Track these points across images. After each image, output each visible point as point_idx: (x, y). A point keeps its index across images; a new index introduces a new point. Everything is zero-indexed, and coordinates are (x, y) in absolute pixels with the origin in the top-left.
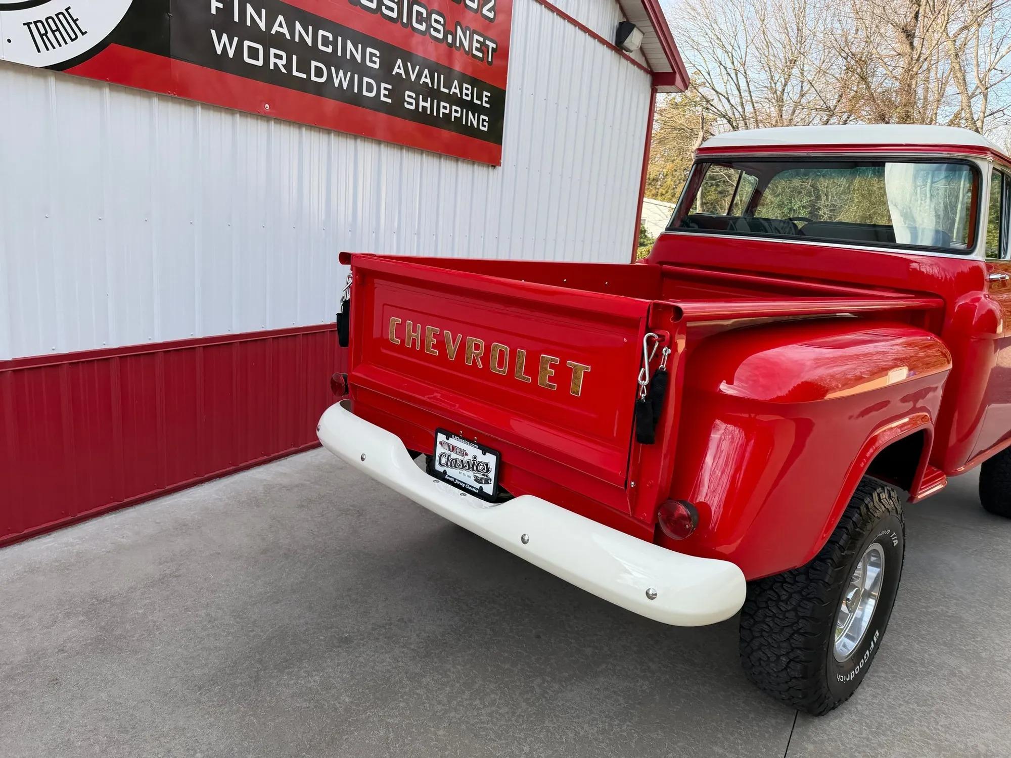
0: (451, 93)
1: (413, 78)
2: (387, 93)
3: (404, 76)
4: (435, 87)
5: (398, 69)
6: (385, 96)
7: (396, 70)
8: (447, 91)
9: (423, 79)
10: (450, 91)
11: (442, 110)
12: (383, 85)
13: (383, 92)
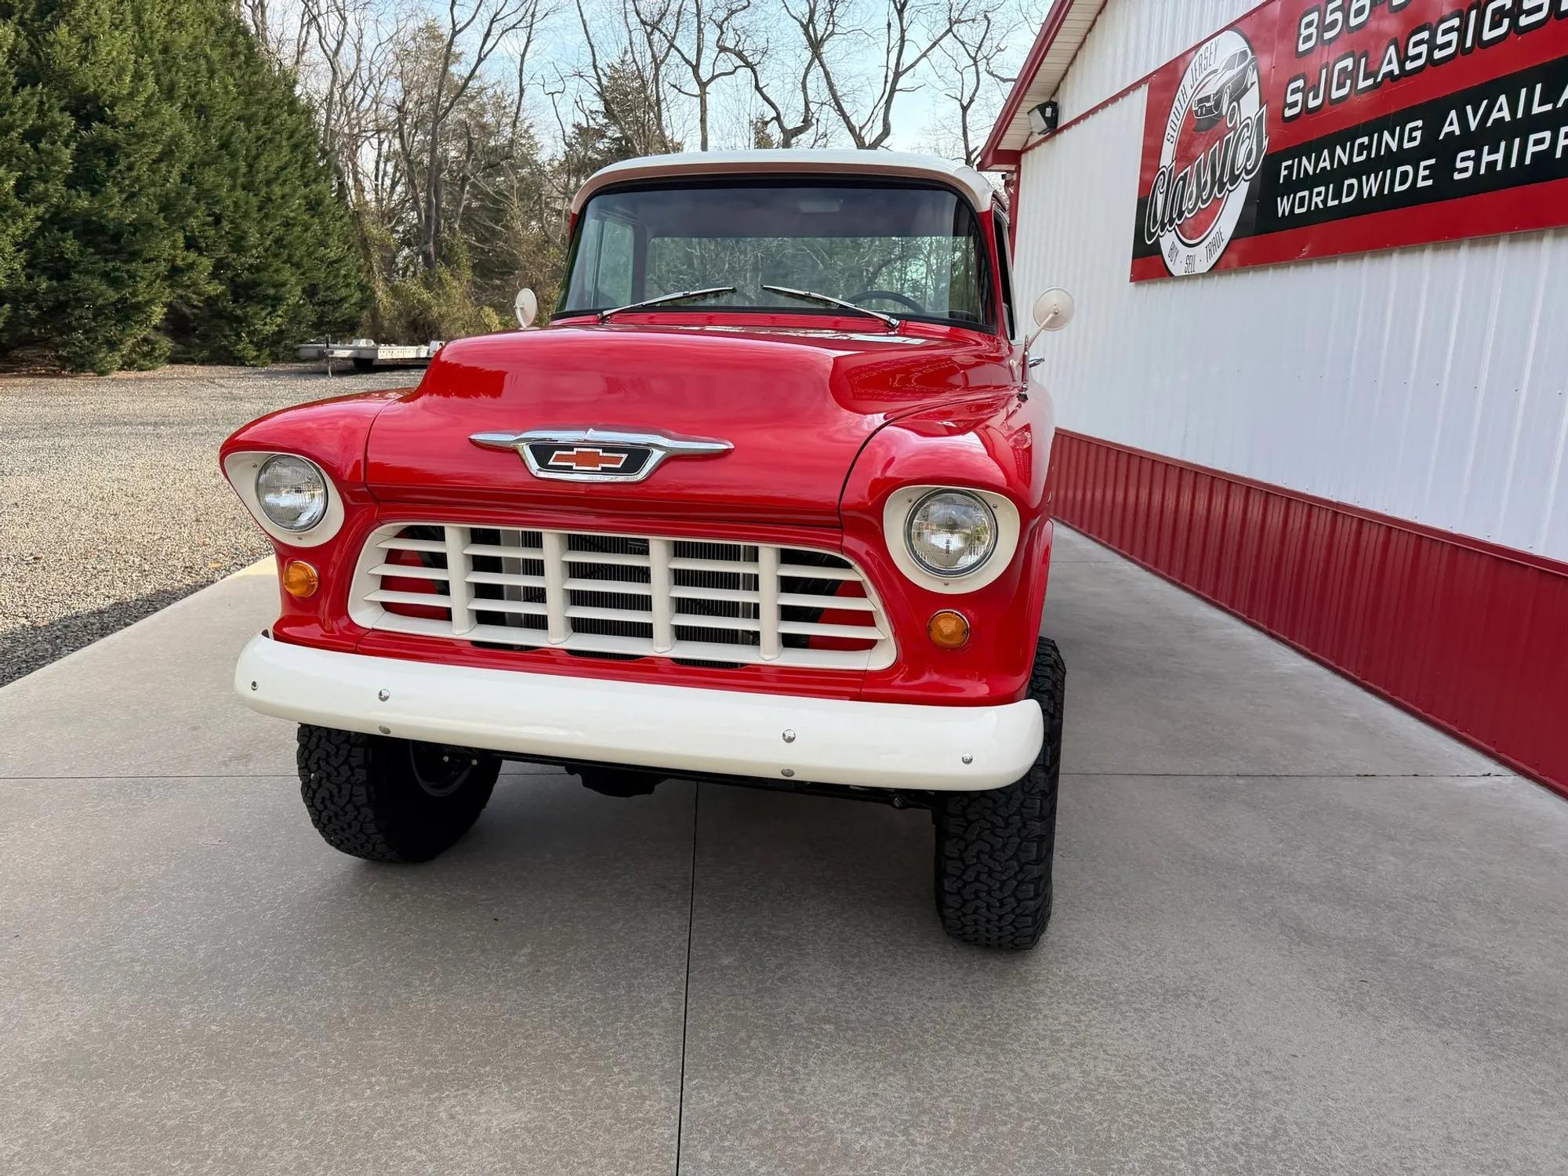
0: (1560, 105)
1: (1473, 125)
2: (1427, 172)
3: (1457, 133)
4: (1520, 115)
5: (1452, 126)
6: (1425, 178)
7: (1446, 129)
8: (1549, 107)
9: (1495, 115)
10: (1555, 104)
11: (1531, 149)
12: (1423, 164)
13: (1422, 173)
